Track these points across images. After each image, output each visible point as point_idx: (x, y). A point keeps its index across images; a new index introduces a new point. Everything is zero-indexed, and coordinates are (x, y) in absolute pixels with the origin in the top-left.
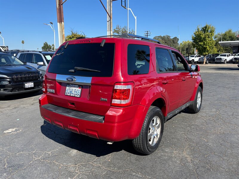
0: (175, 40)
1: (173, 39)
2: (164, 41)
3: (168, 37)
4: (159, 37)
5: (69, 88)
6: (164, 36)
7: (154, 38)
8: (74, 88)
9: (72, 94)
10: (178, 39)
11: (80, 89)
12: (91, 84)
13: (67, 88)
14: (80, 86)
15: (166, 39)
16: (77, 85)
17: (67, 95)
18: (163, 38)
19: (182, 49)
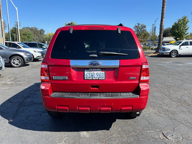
0: (42, 31)
1: (40, 30)
2: (32, 32)
3: (36, 29)
4: (27, 28)
5: (88, 72)
6: (32, 28)
7: (23, 28)
8: (95, 72)
9: (94, 77)
10: (44, 31)
11: (104, 72)
12: (120, 66)
13: (86, 72)
14: (102, 69)
15: (34, 31)
16: (98, 68)
17: (88, 79)
18: (31, 29)
19: (49, 39)
